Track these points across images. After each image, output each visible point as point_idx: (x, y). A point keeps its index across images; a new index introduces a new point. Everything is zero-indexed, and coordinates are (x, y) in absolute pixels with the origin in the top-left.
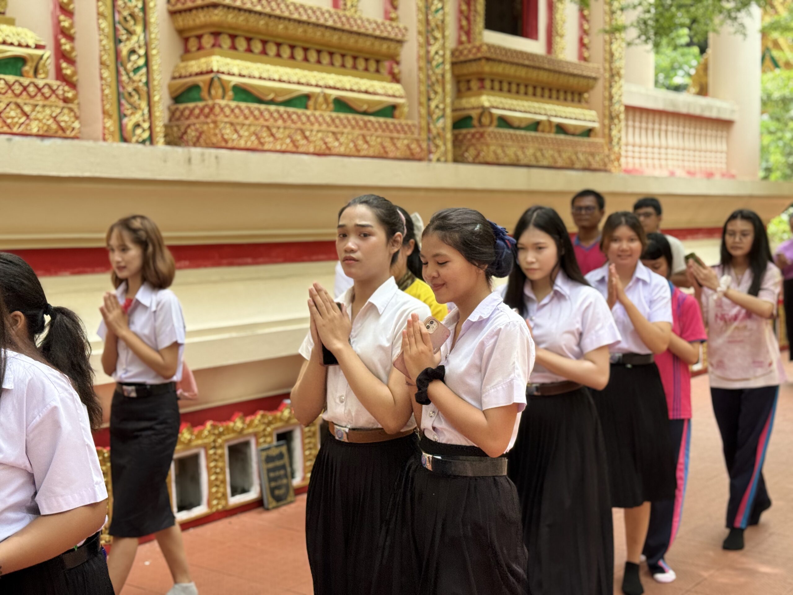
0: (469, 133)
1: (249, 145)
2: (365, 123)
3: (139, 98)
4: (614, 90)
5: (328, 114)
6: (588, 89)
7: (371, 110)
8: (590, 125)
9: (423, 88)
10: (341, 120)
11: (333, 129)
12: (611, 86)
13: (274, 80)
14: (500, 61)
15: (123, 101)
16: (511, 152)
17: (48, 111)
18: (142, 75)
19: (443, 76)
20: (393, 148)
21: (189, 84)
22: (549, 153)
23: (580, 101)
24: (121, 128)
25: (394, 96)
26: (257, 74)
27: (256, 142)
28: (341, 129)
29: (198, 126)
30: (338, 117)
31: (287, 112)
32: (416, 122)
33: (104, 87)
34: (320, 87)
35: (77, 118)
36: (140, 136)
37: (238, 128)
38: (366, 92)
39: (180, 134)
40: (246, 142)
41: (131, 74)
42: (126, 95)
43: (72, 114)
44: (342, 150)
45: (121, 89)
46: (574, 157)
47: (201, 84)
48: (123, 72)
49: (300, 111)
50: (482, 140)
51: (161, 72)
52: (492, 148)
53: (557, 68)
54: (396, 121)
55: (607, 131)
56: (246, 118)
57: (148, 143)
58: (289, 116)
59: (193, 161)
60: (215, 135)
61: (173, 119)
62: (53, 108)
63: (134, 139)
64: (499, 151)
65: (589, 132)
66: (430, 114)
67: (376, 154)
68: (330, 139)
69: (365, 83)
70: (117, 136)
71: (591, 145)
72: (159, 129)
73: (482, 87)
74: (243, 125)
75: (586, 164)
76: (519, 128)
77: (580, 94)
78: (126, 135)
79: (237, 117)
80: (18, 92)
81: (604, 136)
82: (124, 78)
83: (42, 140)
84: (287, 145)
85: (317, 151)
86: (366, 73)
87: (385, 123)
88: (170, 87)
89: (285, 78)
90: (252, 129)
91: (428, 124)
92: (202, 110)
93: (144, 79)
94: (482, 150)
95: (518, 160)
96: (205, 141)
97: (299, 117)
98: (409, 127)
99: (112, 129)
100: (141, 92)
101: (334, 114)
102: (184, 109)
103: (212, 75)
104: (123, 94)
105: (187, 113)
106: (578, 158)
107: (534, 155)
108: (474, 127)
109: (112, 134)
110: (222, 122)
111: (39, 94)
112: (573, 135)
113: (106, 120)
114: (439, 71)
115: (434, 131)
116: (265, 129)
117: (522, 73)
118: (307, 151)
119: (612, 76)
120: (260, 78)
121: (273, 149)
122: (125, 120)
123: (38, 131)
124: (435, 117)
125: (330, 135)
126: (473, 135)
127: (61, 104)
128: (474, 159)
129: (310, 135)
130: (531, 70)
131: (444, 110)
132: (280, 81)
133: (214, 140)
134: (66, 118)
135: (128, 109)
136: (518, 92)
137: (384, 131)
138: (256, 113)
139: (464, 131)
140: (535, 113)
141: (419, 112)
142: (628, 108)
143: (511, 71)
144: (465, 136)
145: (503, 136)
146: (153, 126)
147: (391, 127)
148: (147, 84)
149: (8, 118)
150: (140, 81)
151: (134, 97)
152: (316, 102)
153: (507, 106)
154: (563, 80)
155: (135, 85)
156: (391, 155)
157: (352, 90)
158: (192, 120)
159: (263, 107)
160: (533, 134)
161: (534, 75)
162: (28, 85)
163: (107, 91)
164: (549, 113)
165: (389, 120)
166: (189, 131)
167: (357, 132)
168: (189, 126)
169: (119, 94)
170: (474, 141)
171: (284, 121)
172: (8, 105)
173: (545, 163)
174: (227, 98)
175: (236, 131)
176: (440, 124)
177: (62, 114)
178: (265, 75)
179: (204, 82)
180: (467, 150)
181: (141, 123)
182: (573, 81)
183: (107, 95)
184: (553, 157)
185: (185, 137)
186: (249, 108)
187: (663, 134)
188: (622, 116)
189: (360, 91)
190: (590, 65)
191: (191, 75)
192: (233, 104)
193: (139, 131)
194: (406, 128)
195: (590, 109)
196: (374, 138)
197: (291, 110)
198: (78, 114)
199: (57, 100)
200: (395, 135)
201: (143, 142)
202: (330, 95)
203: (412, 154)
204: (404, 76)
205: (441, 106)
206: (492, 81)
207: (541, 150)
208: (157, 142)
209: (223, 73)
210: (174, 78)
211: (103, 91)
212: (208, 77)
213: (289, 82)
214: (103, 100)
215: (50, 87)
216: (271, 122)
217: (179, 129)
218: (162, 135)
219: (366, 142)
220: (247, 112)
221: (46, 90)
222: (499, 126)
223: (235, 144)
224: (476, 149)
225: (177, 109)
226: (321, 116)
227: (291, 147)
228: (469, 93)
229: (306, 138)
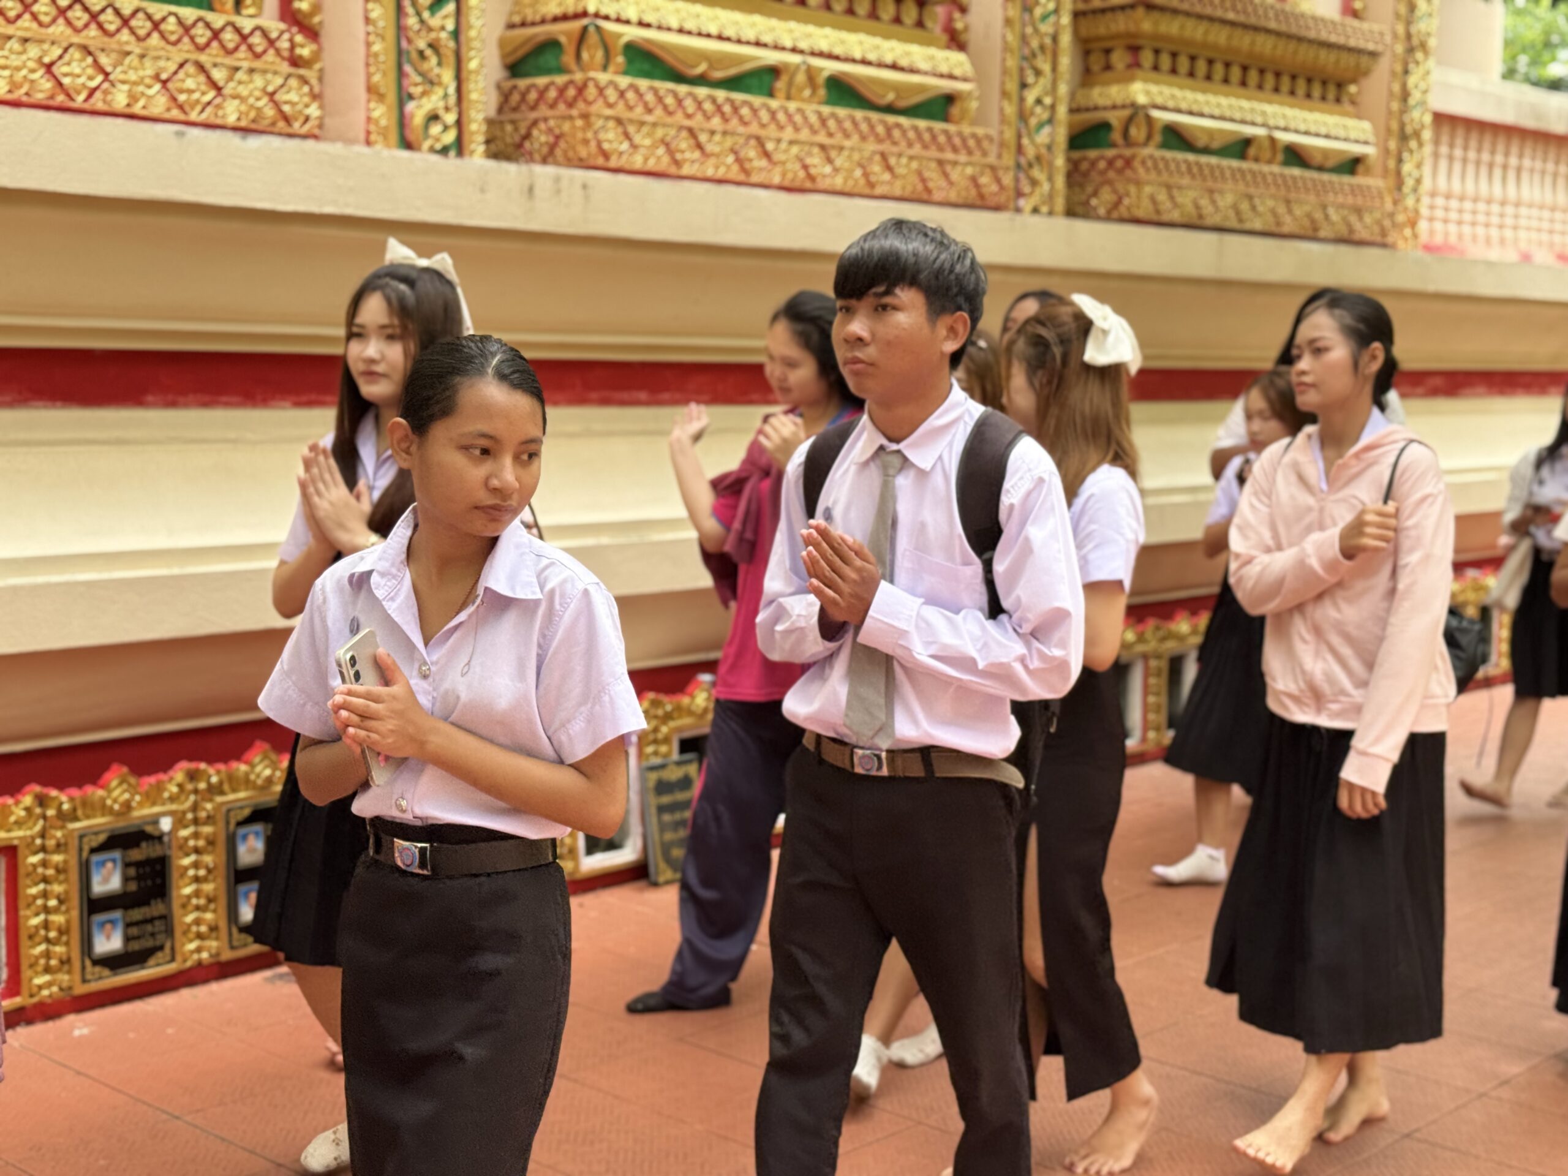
0: (1102, 157)
1: (651, 165)
2: (889, 130)
3: (440, 64)
4: (1412, 80)
5: (814, 109)
6: (1359, 75)
7: (903, 104)
8: (1357, 149)
9: (1012, 63)
10: (839, 121)
11: (822, 138)
12: (1406, 72)
13: (709, 36)
14: (1175, 12)
15: (408, 68)
16: (1186, 199)
17: (258, 81)
18: (446, 17)
19: (1055, 39)
20: (943, 183)
21: (541, 38)
22: (1266, 204)
23: (1338, 100)
24: (402, 121)
25: (951, 77)
26: (675, 25)
27: (666, 160)
28: (838, 139)
29: (552, 123)
30: (833, 115)
31: (731, 102)
32: (993, 132)
33: (372, 38)
34: (802, 52)
35: (315, 97)
36: (438, 140)
37: (631, 129)
38: (894, 67)
39: (517, 139)
40: (646, 159)
41: (426, 15)
42: (414, 55)
43: (306, 89)
44: (838, 182)
45: (404, 44)
46: (1318, 215)
47: (563, 39)
48: (410, 10)
49: (757, 100)
50: (1128, 173)
51: (483, 11)
52: (1148, 190)
53: (1294, 30)
54: (951, 128)
55: (1392, 164)
56: (649, 111)
57: (452, 153)
58: (735, 110)
59: (537, 191)
60: (586, 142)
61: (506, 109)
62: (269, 76)
63: (426, 145)
64: (1162, 196)
65: (1353, 165)
66: (1023, 116)
67: (907, 194)
68: (815, 160)
69: (892, 49)
70: (394, 136)
71: (1354, 190)
72: (476, 127)
73: (1136, 65)
74: (642, 124)
75: (1343, 231)
76: (1206, 151)
77: (1340, 86)
78: (411, 137)
79: (630, 108)
80: (201, 41)
81: (1386, 172)
82: (412, 21)
83: (244, 138)
84: (728, 167)
85: (786, 183)
86: (896, 28)
87: (930, 130)
88: (502, 43)
89: (729, 32)
90: (660, 132)
91: (1019, 137)
92: (562, 91)
93: (450, 25)
94: (1128, 195)
95: (1200, 216)
96: (565, 152)
97: (755, 111)
98: (978, 141)
99: (383, 122)
100: (443, 51)
101: (826, 110)
102: (528, 89)
103: (585, 21)
104: (408, 52)
105: (533, 96)
106: (1327, 217)
107: (1235, 208)
108: (1114, 145)
109: (384, 133)
110: (599, 116)
111: (243, 48)
112: (1321, 169)
113: (372, 105)
114: (1046, 28)
115: (1030, 152)
116: (684, 134)
117: (1220, 36)
118: (766, 182)
119: (1410, 50)
120: (681, 31)
121: (699, 175)
122: (410, 106)
123: (239, 119)
124: (1033, 121)
125: (816, 150)
126: (1111, 163)
127: (285, 67)
128: (1109, 212)
129: (776, 149)
130: (1238, 32)
131: (1053, 107)
132: (720, 38)
133: (583, 152)
134: (293, 97)
135: (416, 85)
136: (1209, 77)
137: (925, 147)
138: (669, 100)
139: (1092, 154)
140: (1243, 122)
141: (1001, 110)
142: (1440, 118)
143: (1196, 31)
144: (1093, 163)
145: (1173, 166)
146: (465, 120)
147: (942, 139)
148: (456, 34)
149: (181, 91)
150: (443, 28)
151: (429, 61)
152: (790, 84)
153: (1184, 106)
154: (1305, 55)
155: (433, 35)
156: (937, 196)
157: (864, 62)
158: (543, 111)
159: (683, 89)
160: (1235, 163)
161: (1244, 41)
162: (222, 29)
163: (377, 47)
164: (1272, 122)
165: (938, 126)
166: (535, 132)
167: (871, 146)
168: (535, 123)
169: (400, 52)
170: (1111, 174)
171: (726, 120)
172: (181, 66)
173: (1258, 225)
174: (611, 68)
175: (627, 136)
176: (1043, 137)
177: (285, 89)
178: (689, 25)
179: (567, 34)
180: (1095, 194)
181: (441, 112)
182: (1326, 58)
183: (376, 55)
184: (1273, 212)
185: (527, 145)
186: (655, 91)
187: (1511, 175)
188: (1427, 135)
189: (881, 65)
190: (1365, 26)
191: (543, 21)
192: (624, 81)
193: (436, 129)
194: (971, 143)
195: (1359, 117)
196: (904, 160)
197: (738, 97)
198: (317, 90)
199: (278, 60)
200: (949, 155)
201: (444, 151)
202: (821, 70)
203: (981, 196)
204: (973, 38)
205: (1048, 101)
206: (1157, 52)
207: (1250, 198)
208: (472, 152)
209: (607, 18)
210: (511, 26)
211: (368, 45)
212: (576, 25)
213: (739, 41)
214: (368, 65)
215: (265, 34)
216: (698, 121)
217: (516, 129)
218: (481, 138)
219: (889, 168)
220: (650, 97)
221: (257, 40)
222: (1165, 145)
223: (623, 162)
224: (1115, 191)
225: (515, 87)
226: (800, 111)
227: (735, 173)
228: (1108, 75)
229: (767, 155)
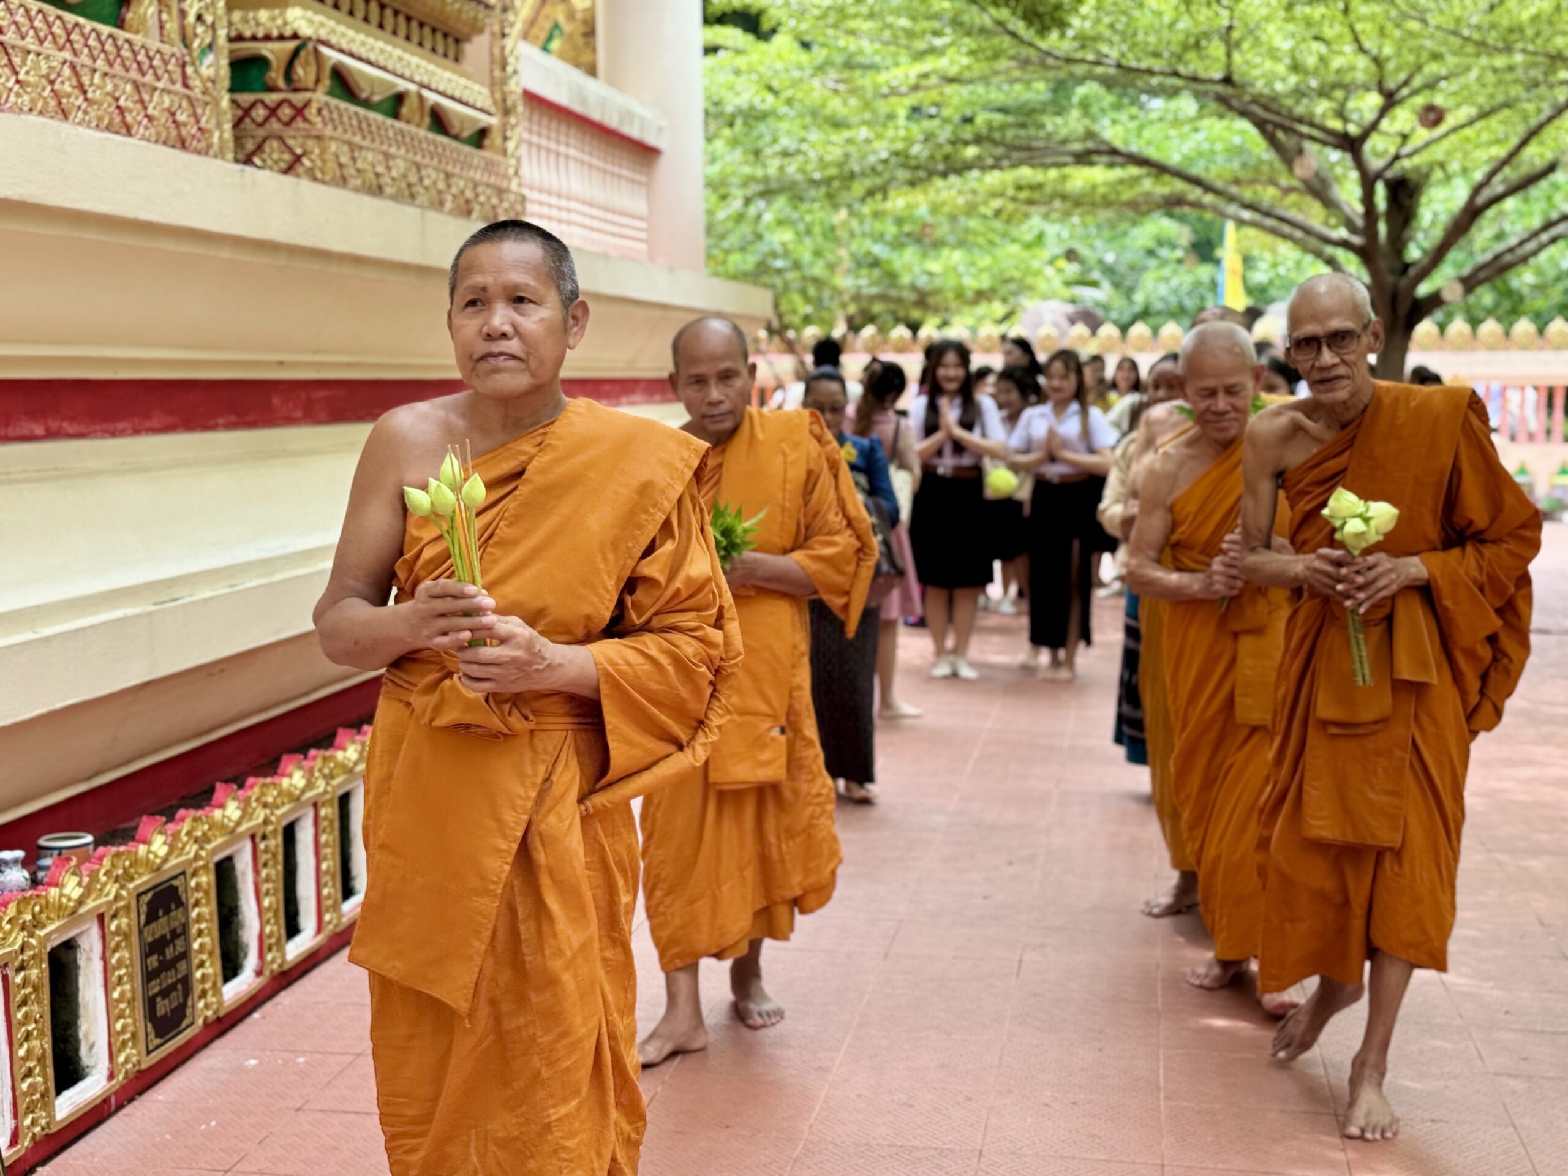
0: (260, 103)
2: (68, 32)
4: (507, 46)
6: (474, 31)
8: (482, 119)
12: (504, 34)
16: (366, 163)
20: (141, 116)
23: (458, 59)
32: (177, 50)
52: (330, 147)
54: (132, 38)
55: (499, 139)
64: (346, 157)
65: (482, 136)
66: (185, 36)
67: (104, 128)
71: (487, 166)
76: (371, 105)
77: (457, 41)
81: (498, 151)
87: (111, 38)
91: (184, 65)
94: (306, 151)
95: (380, 183)
98: (164, 61)
108: (272, 89)
112: (459, 138)
115: (196, 85)
119: (505, 9)
124: (196, 44)
131: (213, 27)
136: (351, 12)
139: (244, 97)
140: (394, 73)
144: (273, 109)
145: (346, 120)
147: (126, 52)
153: (345, 45)
156: (137, 134)
160: (394, 124)
164: (416, 77)
165: (118, 34)
170: (274, 125)
176: (207, 67)
180: (258, 150)
187: (562, 164)
188: (520, 111)
194: (157, 63)
195: (477, 80)
196: (97, 78)
200: (139, 77)
203: (180, 134)
205: (209, 19)
222: (335, 92)
224: (287, 148)
